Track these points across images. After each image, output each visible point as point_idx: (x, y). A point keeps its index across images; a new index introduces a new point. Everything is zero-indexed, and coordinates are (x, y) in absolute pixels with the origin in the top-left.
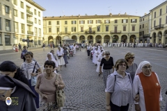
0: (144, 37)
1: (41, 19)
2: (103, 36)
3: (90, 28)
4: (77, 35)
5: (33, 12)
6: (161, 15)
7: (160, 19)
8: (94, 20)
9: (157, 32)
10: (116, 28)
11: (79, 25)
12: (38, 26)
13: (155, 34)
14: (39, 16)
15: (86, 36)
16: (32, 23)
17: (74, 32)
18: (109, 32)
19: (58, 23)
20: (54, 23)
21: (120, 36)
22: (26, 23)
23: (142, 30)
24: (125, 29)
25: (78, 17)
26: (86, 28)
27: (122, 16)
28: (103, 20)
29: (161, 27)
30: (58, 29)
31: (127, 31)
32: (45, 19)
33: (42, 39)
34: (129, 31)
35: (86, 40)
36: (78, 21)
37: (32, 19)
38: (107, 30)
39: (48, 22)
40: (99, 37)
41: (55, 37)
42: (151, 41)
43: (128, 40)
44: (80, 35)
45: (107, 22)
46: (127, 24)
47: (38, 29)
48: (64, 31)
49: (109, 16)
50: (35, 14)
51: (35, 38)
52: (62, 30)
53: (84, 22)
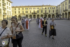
0: (58, 15)
1: (11, 7)
2: (40, 15)
3: (34, 12)
4: (28, 15)
6: (66, 5)
7: (66, 7)
8: (36, 8)
9: (64, 13)
10: (46, 11)
11: (29, 10)
13: (63, 13)
14: (10, 5)
15: (32, 15)
16: (6, 9)
17: (27, 13)
19: (19, 9)
21: (48, 15)
23: (57, 12)
25: (28, 6)
26: (32, 11)
27: (48, 6)
28: (40, 8)
29: (66, 10)
30: (19, 12)
31: (51, 13)
32: (13, 7)
33: (11, 17)
35: (32, 17)
36: (28, 8)
37: (6, 7)
38: (42, 12)
40: (38, 16)
41: (18, 16)
42: (62, 17)
43: (51, 17)
44: (30, 15)
45: (42, 8)
46: (51, 9)
47: (9, 12)
48: (22, 13)
49: (43, 6)
50: (7, 4)
51: (8, 16)
52: (21, 12)
53: (31, 9)
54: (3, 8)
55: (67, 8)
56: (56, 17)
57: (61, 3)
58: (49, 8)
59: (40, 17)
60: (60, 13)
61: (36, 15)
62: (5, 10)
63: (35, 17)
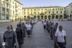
0: (66, 16)
1: (21, 8)
2: (48, 16)
3: (42, 13)
4: (36, 15)
8: (44, 9)
10: (53, 12)
11: (37, 11)
12: (20, 12)
13: (71, 15)
16: (17, 10)
17: (35, 14)
18: (50, 14)
19: (28, 10)
20: (26, 10)
22: (15, 10)
23: (65, 13)
24: (57, 13)
25: (37, 8)
26: (40, 12)
27: (56, 7)
28: (48, 9)
30: (28, 13)
31: (58, 14)
32: (23, 8)
33: (21, 17)
34: (59, 13)
35: (40, 17)
38: (49, 13)
39: (24, 10)
41: (27, 16)
43: (59, 18)
44: (38, 15)
46: (59, 10)
47: (20, 13)
48: (31, 14)
52: (30, 13)
53: (39, 10)
58: (57, 9)
59: (47, 18)
61: (44, 16)
62: (17, 12)
63: (43, 18)
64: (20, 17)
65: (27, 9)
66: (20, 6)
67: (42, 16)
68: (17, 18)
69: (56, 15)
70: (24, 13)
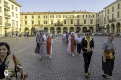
0: (99, 29)
3: (59, 22)
4: (48, 27)
5: (11, 7)
6: (113, 11)
7: (113, 15)
8: (62, 15)
9: (110, 24)
10: (78, 21)
11: (50, 19)
13: (108, 26)
14: (16, 11)
15: (56, 28)
16: (10, 16)
17: (45, 25)
18: (73, 25)
19: (33, 17)
20: (29, 17)
21: (81, 28)
23: (98, 23)
24: (85, 22)
25: (49, 13)
26: (55, 21)
28: (68, 15)
29: (113, 20)
30: (33, 22)
31: (87, 24)
32: (22, 14)
33: (19, 30)
35: (56, 30)
36: (49, 16)
37: (10, 13)
38: (72, 23)
39: (24, 16)
40: (65, 28)
41: (30, 28)
42: (106, 31)
44: (51, 27)
45: (72, 17)
46: (87, 18)
47: (15, 22)
48: (38, 23)
49: (73, 13)
50: (13, 9)
51: (13, 29)
52: (36, 23)
53: (54, 17)
54: (5, 14)
55: (115, 16)
56: (97, 31)
57: (105, 8)
58: (85, 16)
60: (103, 25)
61: (62, 28)
62: (8, 19)
63: (60, 32)
64: (15, 30)
65: (31, 16)
66: (15, 8)
67: (59, 29)
68: (8, 31)
69: (83, 27)
70: (24, 22)
